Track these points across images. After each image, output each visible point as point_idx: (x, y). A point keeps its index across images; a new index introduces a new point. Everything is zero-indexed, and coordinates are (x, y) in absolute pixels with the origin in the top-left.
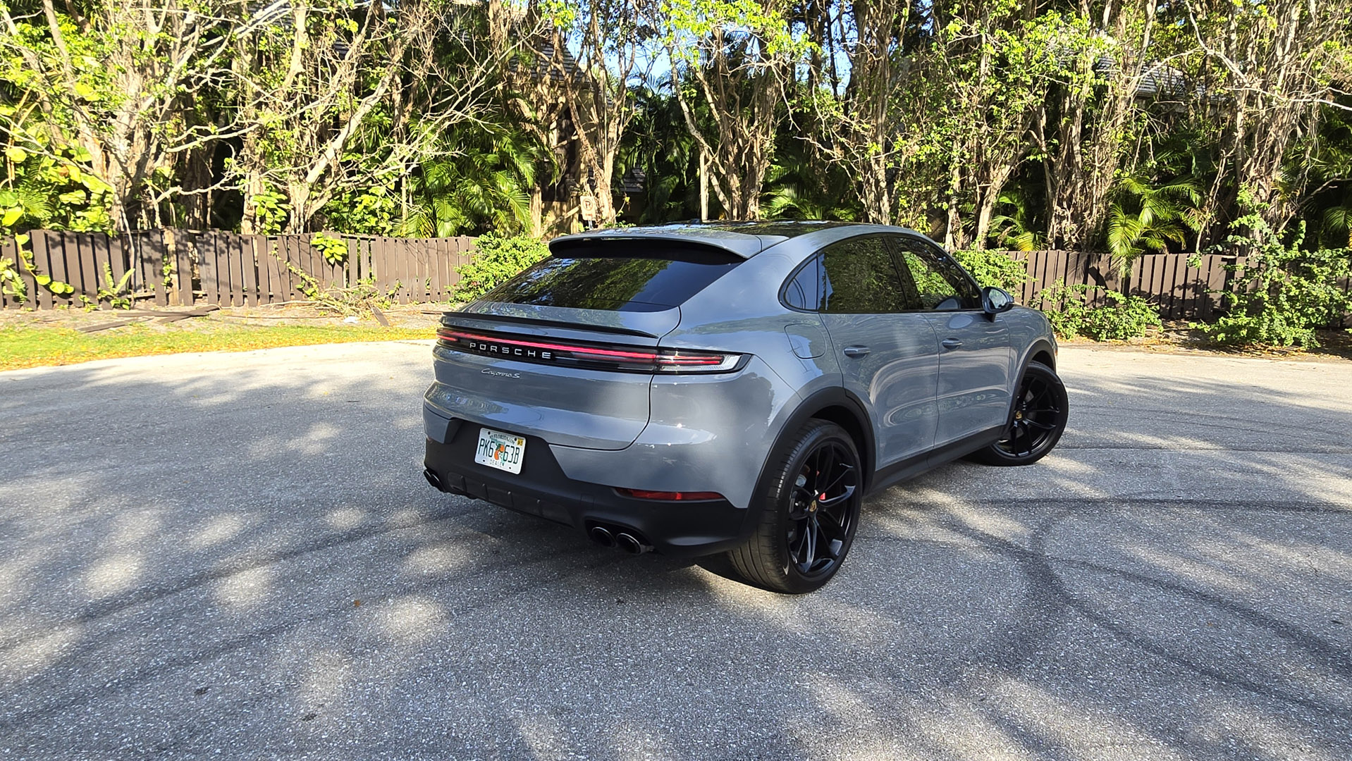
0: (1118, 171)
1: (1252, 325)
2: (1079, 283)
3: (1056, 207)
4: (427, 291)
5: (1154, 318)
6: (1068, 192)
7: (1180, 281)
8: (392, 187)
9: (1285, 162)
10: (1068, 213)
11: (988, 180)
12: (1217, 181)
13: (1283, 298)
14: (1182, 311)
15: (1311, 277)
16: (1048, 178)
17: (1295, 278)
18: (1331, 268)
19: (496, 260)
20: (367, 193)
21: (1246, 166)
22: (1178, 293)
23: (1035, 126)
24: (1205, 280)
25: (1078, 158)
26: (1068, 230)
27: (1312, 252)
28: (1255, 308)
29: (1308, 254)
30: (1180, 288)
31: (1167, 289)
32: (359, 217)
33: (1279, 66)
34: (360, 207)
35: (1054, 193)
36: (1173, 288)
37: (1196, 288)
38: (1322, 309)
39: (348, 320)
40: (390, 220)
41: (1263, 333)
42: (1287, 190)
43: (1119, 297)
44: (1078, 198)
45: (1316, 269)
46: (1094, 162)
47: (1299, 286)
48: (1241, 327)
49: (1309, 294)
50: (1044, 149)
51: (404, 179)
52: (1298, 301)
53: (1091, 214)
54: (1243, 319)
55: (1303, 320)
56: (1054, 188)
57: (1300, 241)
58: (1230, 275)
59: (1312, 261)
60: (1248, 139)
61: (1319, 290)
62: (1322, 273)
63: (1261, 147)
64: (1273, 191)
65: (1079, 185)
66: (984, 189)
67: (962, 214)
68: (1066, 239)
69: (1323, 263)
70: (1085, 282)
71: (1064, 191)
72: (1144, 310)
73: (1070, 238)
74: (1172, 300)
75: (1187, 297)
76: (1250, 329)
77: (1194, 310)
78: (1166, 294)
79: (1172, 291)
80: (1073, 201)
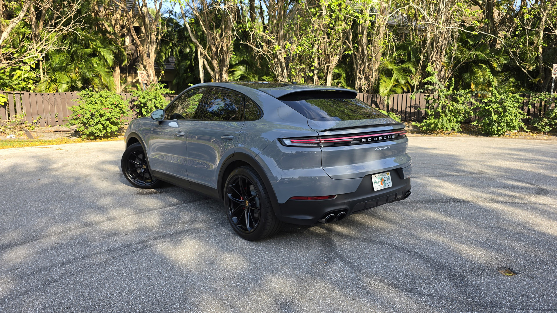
0: (382, 58)
1: (435, 123)
3: (358, 74)
4: (56, 120)
6: (363, 67)
7: (409, 105)
8: (34, 66)
9: (446, 54)
10: (363, 77)
11: (329, 62)
12: (421, 62)
13: (447, 111)
14: (410, 117)
15: (457, 102)
16: (354, 62)
17: (451, 102)
18: (464, 98)
19: (91, 103)
20: (19, 69)
21: (431, 55)
22: (408, 110)
23: (347, 39)
24: (418, 104)
25: (366, 52)
26: (364, 84)
27: (457, 91)
28: (437, 116)
29: (456, 92)
30: (409, 107)
31: (404, 108)
32: (15, 82)
33: (442, 13)
34: (15, 77)
35: (357, 69)
36: (406, 108)
37: (415, 108)
38: (462, 115)
39: (9, 137)
40: (34, 83)
41: (439, 126)
42: (448, 66)
43: (385, 112)
44: (367, 69)
45: (458, 98)
46: (372, 54)
47: (453, 106)
48: (431, 124)
49: (457, 109)
50: (352, 49)
51: (41, 63)
52: (453, 112)
53: (372, 77)
54: (432, 120)
55: (455, 120)
56: (357, 66)
57: (453, 87)
58: (428, 102)
59: (457, 95)
60: (432, 44)
61: (460, 107)
62: (461, 99)
63: (436, 47)
64: (442, 66)
65: (367, 64)
66: (328, 67)
67: (319, 78)
68: (363, 88)
69: (461, 96)
71: (361, 66)
72: (395, 118)
74: (406, 113)
75: (411, 111)
76: (435, 124)
77: (414, 117)
78: (404, 110)
79: (406, 109)
80: (365, 72)
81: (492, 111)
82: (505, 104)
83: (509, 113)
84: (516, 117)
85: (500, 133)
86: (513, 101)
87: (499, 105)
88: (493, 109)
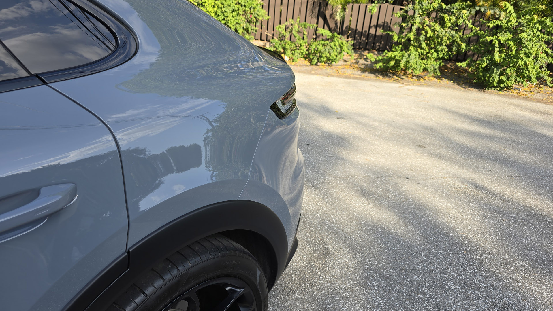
1: (397, 58)
2: (314, 21)
14: (374, 43)
15: (443, 23)
18: (456, 17)
24: (389, 22)
27: (447, 4)
30: (374, 27)
36: (370, 27)
37: (384, 28)
41: (402, 65)
45: (446, 17)
47: (434, 31)
52: (433, 41)
61: (445, 33)
62: (449, 20)
69: (452, 13)
70: (318, 20)
74: (368, 36)
76: (396, 60)
77: (380, 43)
78: (365, 31)
79: (369, 29)
81: (497, 45)
82: (523, 35)
83: (525, 54)
84: (537, 60)
85: (502, 85)
86: (538, 30)
87: (510, 36)
88: (499, 41)
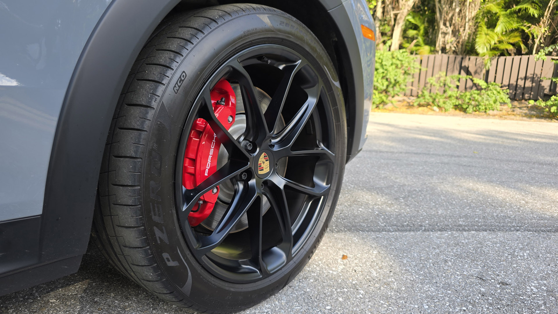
2: (456, 73)
3: (442, 26)
5: (506, 98)
6: (450, 15)
7: (522, 75)
10: (450, 30)
11: (398, 8)
14: (523, 94)
22: (521, 83)
24: (539, 75)
26: (449, 41)
30: (522, 79)
35: (441, 17)
36: (518, 79)
43: (482, 83)
44: (457, 19)
53: (464, 30)
56: (441, 13)
65: (457, 10)
66: (396, 15)
68: (448, 48)
70: (460, 73)
71: (447, 13)
72: (499, 92)
73: (451, 47)
74: (516, 87)
75: (526, 85)
77: (530, 94)
78: (513, 83)
79: (517, 81)
80: (453, 22)
